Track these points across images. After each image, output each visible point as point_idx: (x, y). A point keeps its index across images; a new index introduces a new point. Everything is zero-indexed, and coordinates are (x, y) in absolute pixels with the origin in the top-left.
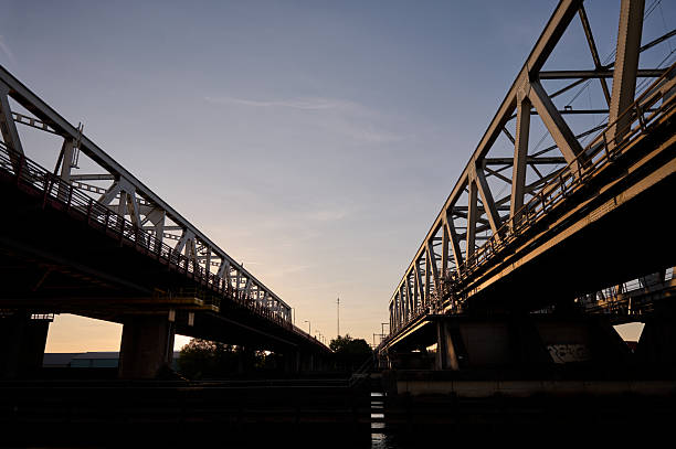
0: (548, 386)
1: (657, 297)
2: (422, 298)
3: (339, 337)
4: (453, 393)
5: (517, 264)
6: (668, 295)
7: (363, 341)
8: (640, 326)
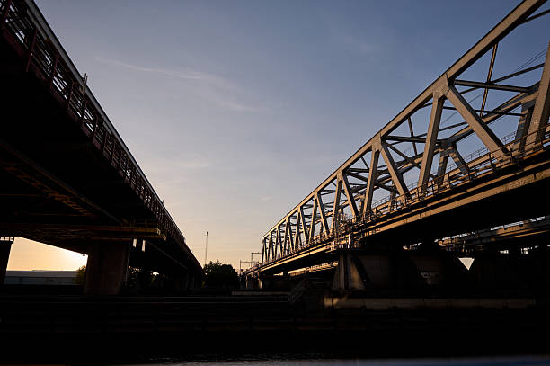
0: (428, 302)
1: (485, 241)
2: (307, 237)
3: (211, 263)
4: (364, 307)
5: (424, 215)
6: (493, 240)
7: (230, 266)
8: (471, 260)
